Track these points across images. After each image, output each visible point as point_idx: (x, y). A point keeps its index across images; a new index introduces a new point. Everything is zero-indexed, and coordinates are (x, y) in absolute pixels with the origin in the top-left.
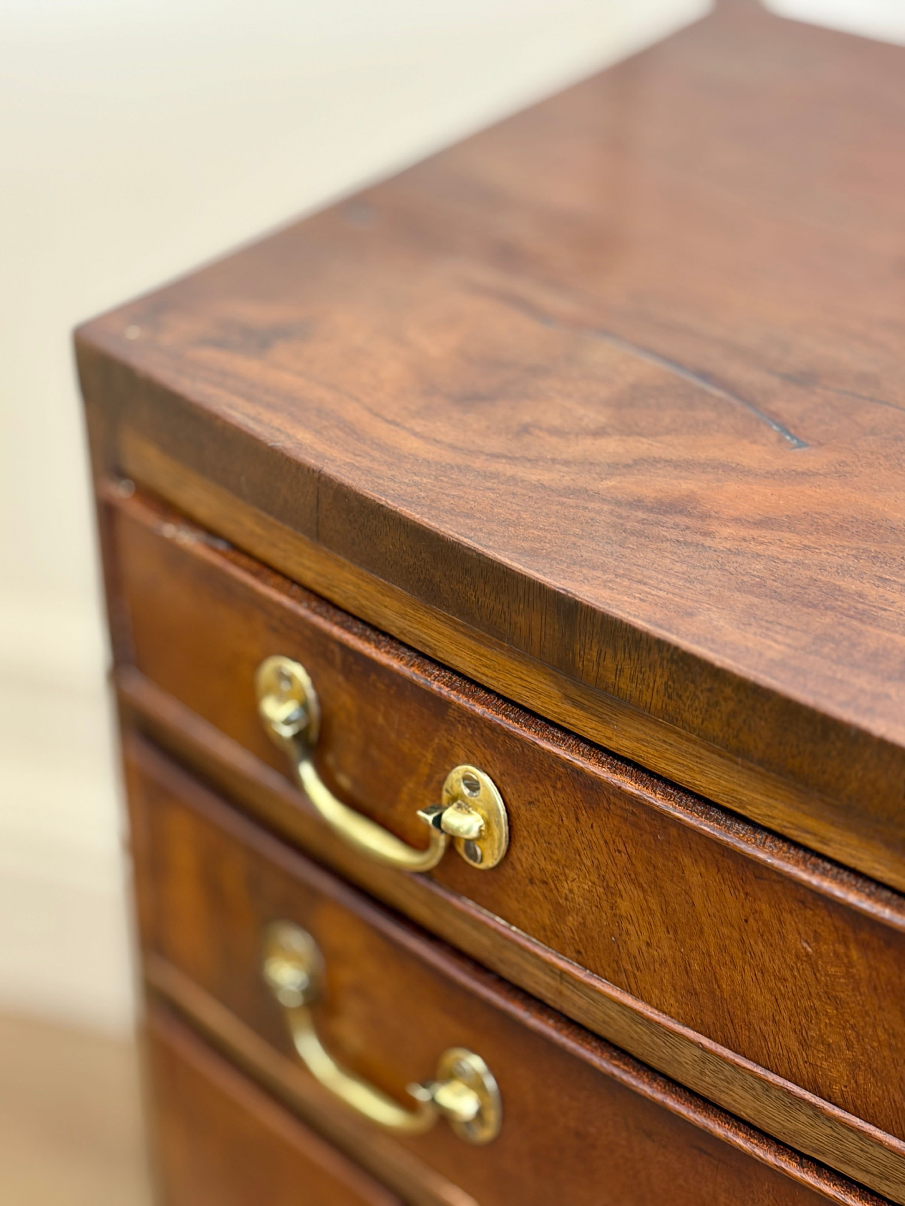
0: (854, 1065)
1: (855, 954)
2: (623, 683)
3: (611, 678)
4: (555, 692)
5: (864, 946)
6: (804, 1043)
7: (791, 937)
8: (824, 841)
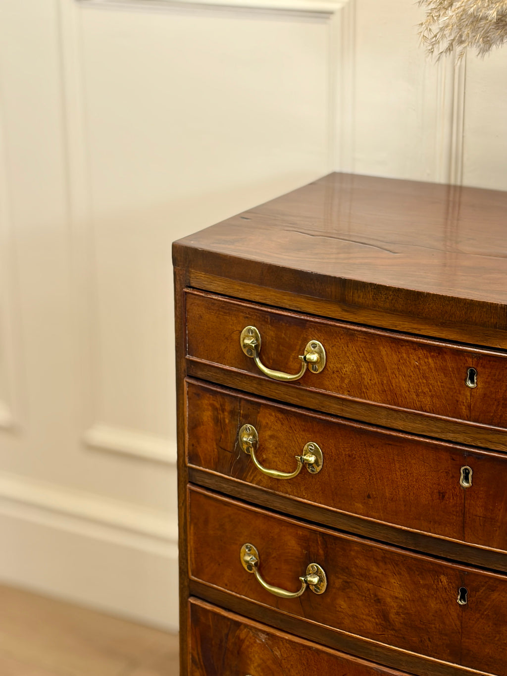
0: (432, 396)
1: (430, 360)
2: (361, 300)
3: (356, 300)
4: (339, 309)
5: (432, 357)
6: (417, 395)
7: (413, 361)
8: (419, 330)
